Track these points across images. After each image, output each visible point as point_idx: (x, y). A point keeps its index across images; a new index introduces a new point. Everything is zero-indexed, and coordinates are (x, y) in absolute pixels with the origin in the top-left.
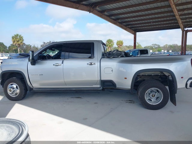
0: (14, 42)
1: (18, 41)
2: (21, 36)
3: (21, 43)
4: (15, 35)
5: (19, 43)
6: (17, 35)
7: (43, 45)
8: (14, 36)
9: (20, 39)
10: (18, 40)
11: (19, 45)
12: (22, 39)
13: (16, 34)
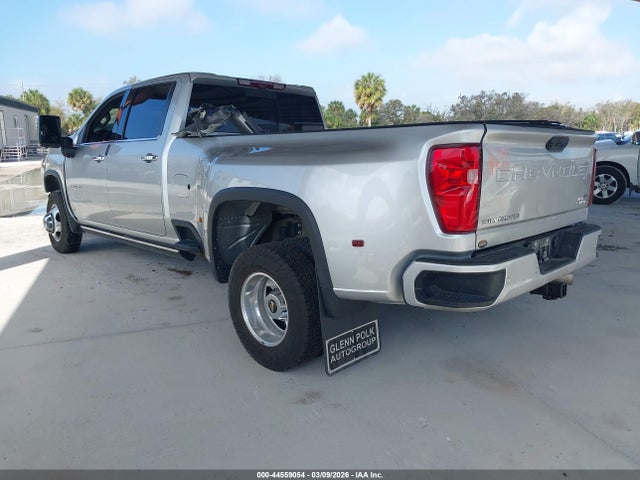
0: (359, 98)
1: (370, 96)
2: (381, 78)
3: (377, 100)
4: (363, 77)
5: (372, 100)
6: (370, 76)
7: (458, 105)
8: (360, 78)
9: (377, 89)
10: (368, 91)
11: (372, 106)
12: (380, 88)
13: (366, 74)
